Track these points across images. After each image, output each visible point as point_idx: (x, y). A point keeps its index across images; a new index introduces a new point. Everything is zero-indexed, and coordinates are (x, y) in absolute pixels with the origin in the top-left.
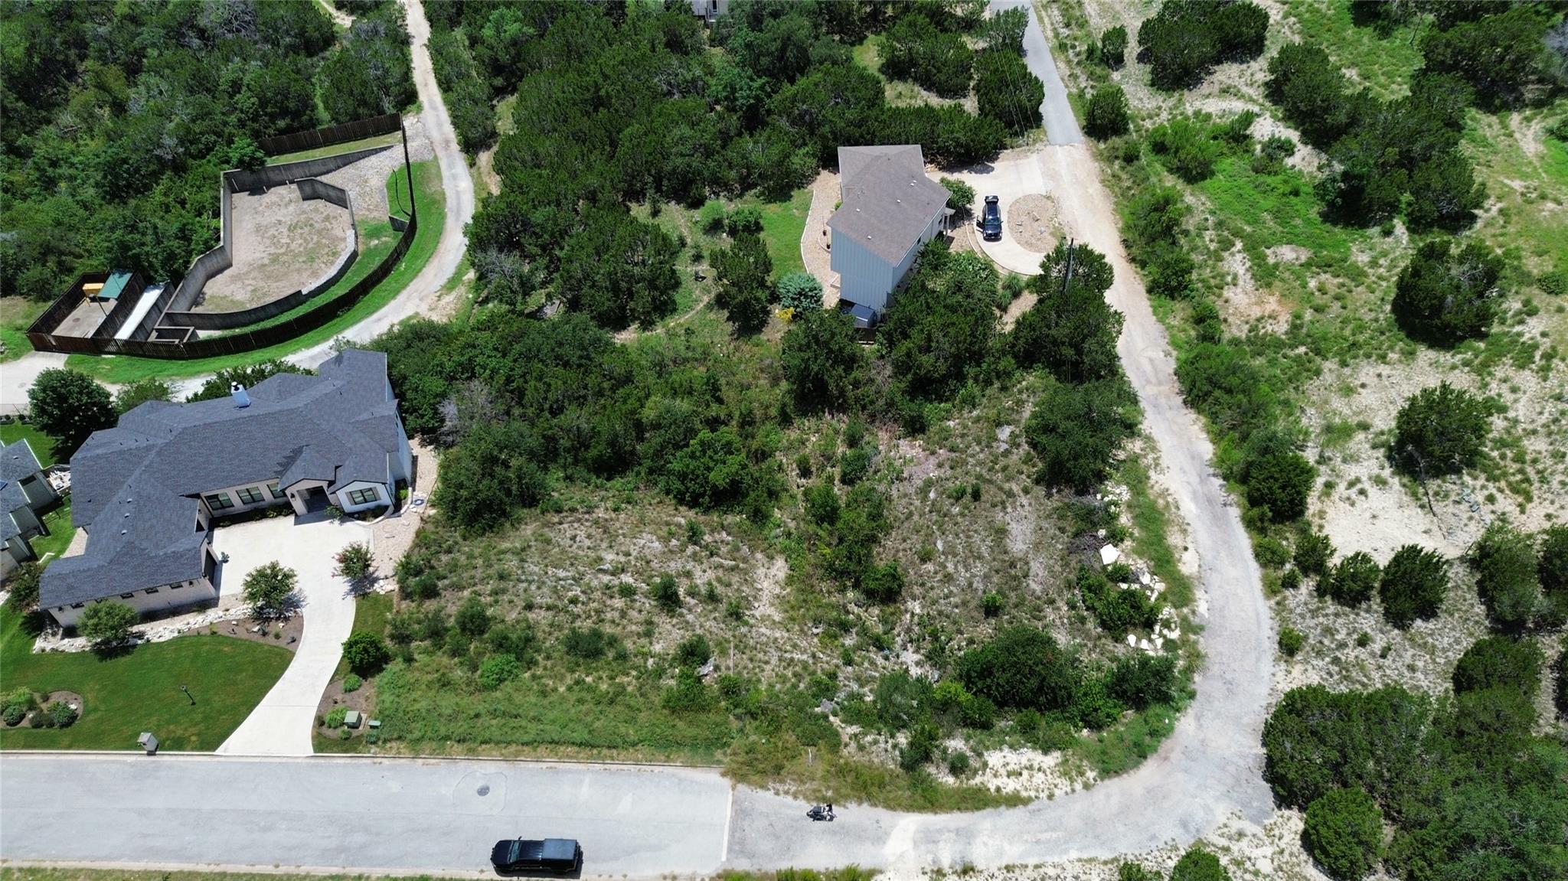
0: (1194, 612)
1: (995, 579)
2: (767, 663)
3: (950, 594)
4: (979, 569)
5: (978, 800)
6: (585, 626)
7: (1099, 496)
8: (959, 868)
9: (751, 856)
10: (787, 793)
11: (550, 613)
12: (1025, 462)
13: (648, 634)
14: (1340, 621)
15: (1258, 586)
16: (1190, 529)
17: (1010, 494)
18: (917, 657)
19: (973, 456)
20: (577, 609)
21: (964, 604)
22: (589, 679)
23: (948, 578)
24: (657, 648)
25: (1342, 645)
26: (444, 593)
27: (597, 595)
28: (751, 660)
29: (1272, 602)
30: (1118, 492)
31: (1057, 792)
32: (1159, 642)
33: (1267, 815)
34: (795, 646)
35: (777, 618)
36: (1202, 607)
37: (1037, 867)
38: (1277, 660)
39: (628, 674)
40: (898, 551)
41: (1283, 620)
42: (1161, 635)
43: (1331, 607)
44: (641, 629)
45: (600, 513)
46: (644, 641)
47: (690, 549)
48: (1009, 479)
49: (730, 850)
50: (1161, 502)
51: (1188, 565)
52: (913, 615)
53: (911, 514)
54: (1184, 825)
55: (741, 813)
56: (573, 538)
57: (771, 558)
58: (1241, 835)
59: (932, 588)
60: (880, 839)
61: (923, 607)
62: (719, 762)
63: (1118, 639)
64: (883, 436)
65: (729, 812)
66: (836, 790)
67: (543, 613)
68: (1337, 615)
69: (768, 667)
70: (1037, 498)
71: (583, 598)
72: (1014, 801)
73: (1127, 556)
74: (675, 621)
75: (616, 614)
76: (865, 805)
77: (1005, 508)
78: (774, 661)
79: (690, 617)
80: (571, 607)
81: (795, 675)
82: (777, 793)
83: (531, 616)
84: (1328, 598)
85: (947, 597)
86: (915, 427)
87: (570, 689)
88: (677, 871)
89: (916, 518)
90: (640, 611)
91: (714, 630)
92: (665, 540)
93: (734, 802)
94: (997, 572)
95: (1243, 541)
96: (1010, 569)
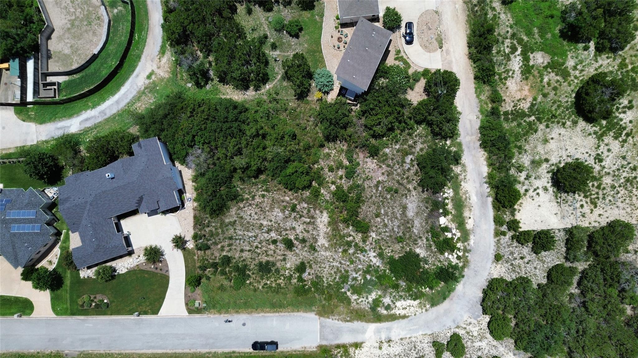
0: (468, 244)
1: (402, 228)
2: (325, 268)
3: (386, 232)
4: (396, 223)
5: (393, 318)
6: (264, 259)
7: (442, 194)
8: (387, 340)
9: (327, 340)
10: (335, 319)
11: (250, 253)
12: (415, 175)
13: (284, 260)
14: (517, 249)
15: (492, 232)
16: (472, 209)
17: (409, 191)
18: (374, 254)
19: (396, 170)
20: (259, 251)
21: (391, 236)
22: (268, 282)
23: (386, 226)
24: (288, 266)
25: (515, 259)
26: (212, 247)
27: (264, 244)
28: (320, 267)
29: (496, 239)
30: (449, 193)
31: (417, 313)
32: (455, 256)
33: (478, 316)
34: (334, 259)
35: (327, 245)
36: (472, 242)
37: (410, 338)
38: (493, 262)
39: (281, 279)
40: (367, 212)
41: (498, 247)
42: (456, 254)
43: (515, 244)
44: (282, 258)
45: (258, 199)
46: (283, 262)
47: (294, 214)
48: (409, 182)
49: (320, 338)
50: (464, 197)
51: (469, 225)
52: (373, 238)
53: (372, 196)
54: (454, 321)
55: (322, 326)
56: (250, 215)
57: (322, 212)
58: (470, 323)
59: (380, 228)
60: (364, 332)
61: (376, 235)
62: (314, 311)
63: (442, 253)
64: (361, 155)
65: (319, 327)
66: (350, 318)
67: (247, 253)
68: (516, 247)
69: (325, 270)
70: (419, 192)
71: (260, 246)
72: (404, 317)
73: (449, 222)
74: (292, 253)
75: (272, 252)
76: (359, 322)
77: (406, 197)
78: (327, 267)
79: (297, 251)
80: (256, 250)
81: (335, 272)
82: (333, 320)
83: (244, 254)
84: (515, 240)
85: (384, 232)
86: (374, 153)
87: (263, 287)
88: (306, 346)
89: (374, 197)
90: (280, 250)
91: (306, 256)
92: (283, 211)
93: (320, 323)
94: (403, 225)
95: (491, 213)
96: (407, 224)
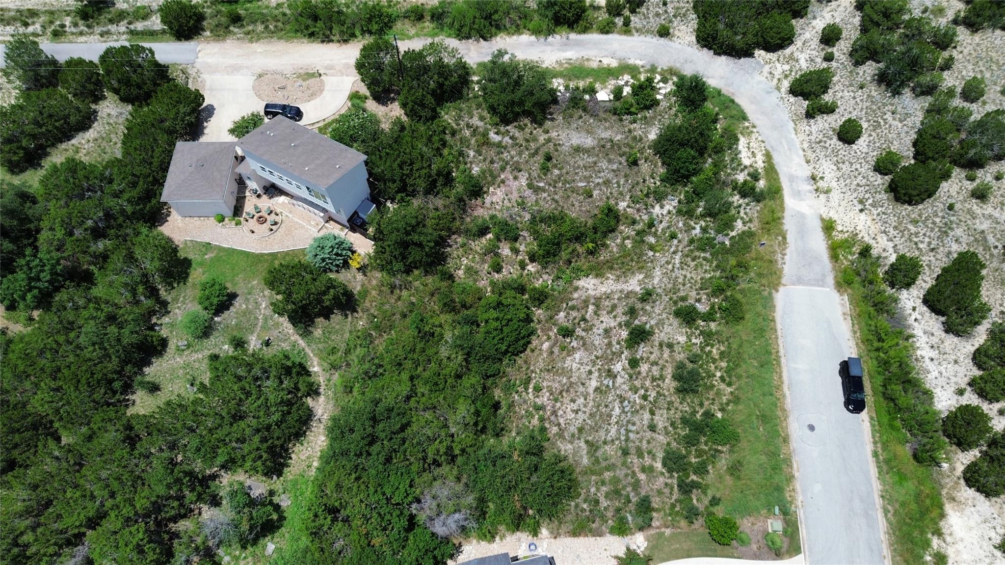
0: (643, 67)
1: (612, 157)
2: (685, 276)
3: (618, 183)
4: (604, 164)
5: (771, 169)
6: (669, 384)
7: (559, 94)
8: (813, 182)
9: (824, 275)
10: (783, 259)
11: (657, 412)
12: (523, 129)
13: (670, 346)
14: (651, 9)
15: (624, 38)
16: (586, 57)
17: (549, 140)
18: (657, 207)
19: (512, 158)
20: (653, 394)
21: (626, 176)
22: (718, 374)
23: (607, 183)
24: (682, 339)
25: (666, 12)
26: (643, 493)
27: (637, 383)
28: (684, 285)
29: (635, 34)
30: (558, 84)
31: (760, 139)
32: (661, 85)
33: (759, 63)
34: (668, 263)
35: (641, 276)
36: (639, 63)
37: (804, 151)
38: (671, 40)
39: (710, 352)
40: (581, 210)
41: (648, 32)
42: (658, 83)
43: (643, 10)
44: (666, 353)
45: (544, 399)
46: (676, 348)
47: (579, 332)
48: (535, 140)
49: (822, 286)
50: (566, 65)
51: (614, 64)
52: (628, 207)
53: (553, 199)
54: (768, 93)
55: (799, 281)
56: (576, 412)
57: (577, 289)
58: (771, 73)
59: (611, 193)
60: (802, 216)
61: (624, 200)
62: (770, 294)
63: (656, 103)
64: (480, 212)
65: (801, 287)
66: (777, 235)
67: (656, 418)
68: (648, 9)
69: (689, 276)
70: (554, 127)
71: (642, 392)
72: (768, 156)
73: (605, 87)
74: (656, 331)
75: (655, 368)
76: (784, 221)
77: (559, 144)
78: (684, 273)
79: (653, 322)
80: (651, 399)
81: (693, 260)
82: (784, 263)
83: (660, 425)
84: (637, 10)
85: (619, 186)
86: (477, 191)
87: (729, 384)
88: (840, 313)
89: (556, 197)
90: (651, 353)
91: (662, 307)
92: (571, 351)
93: (794, 284)
94: (607, 155)
95: (594, 37)
96: (605, 148)
